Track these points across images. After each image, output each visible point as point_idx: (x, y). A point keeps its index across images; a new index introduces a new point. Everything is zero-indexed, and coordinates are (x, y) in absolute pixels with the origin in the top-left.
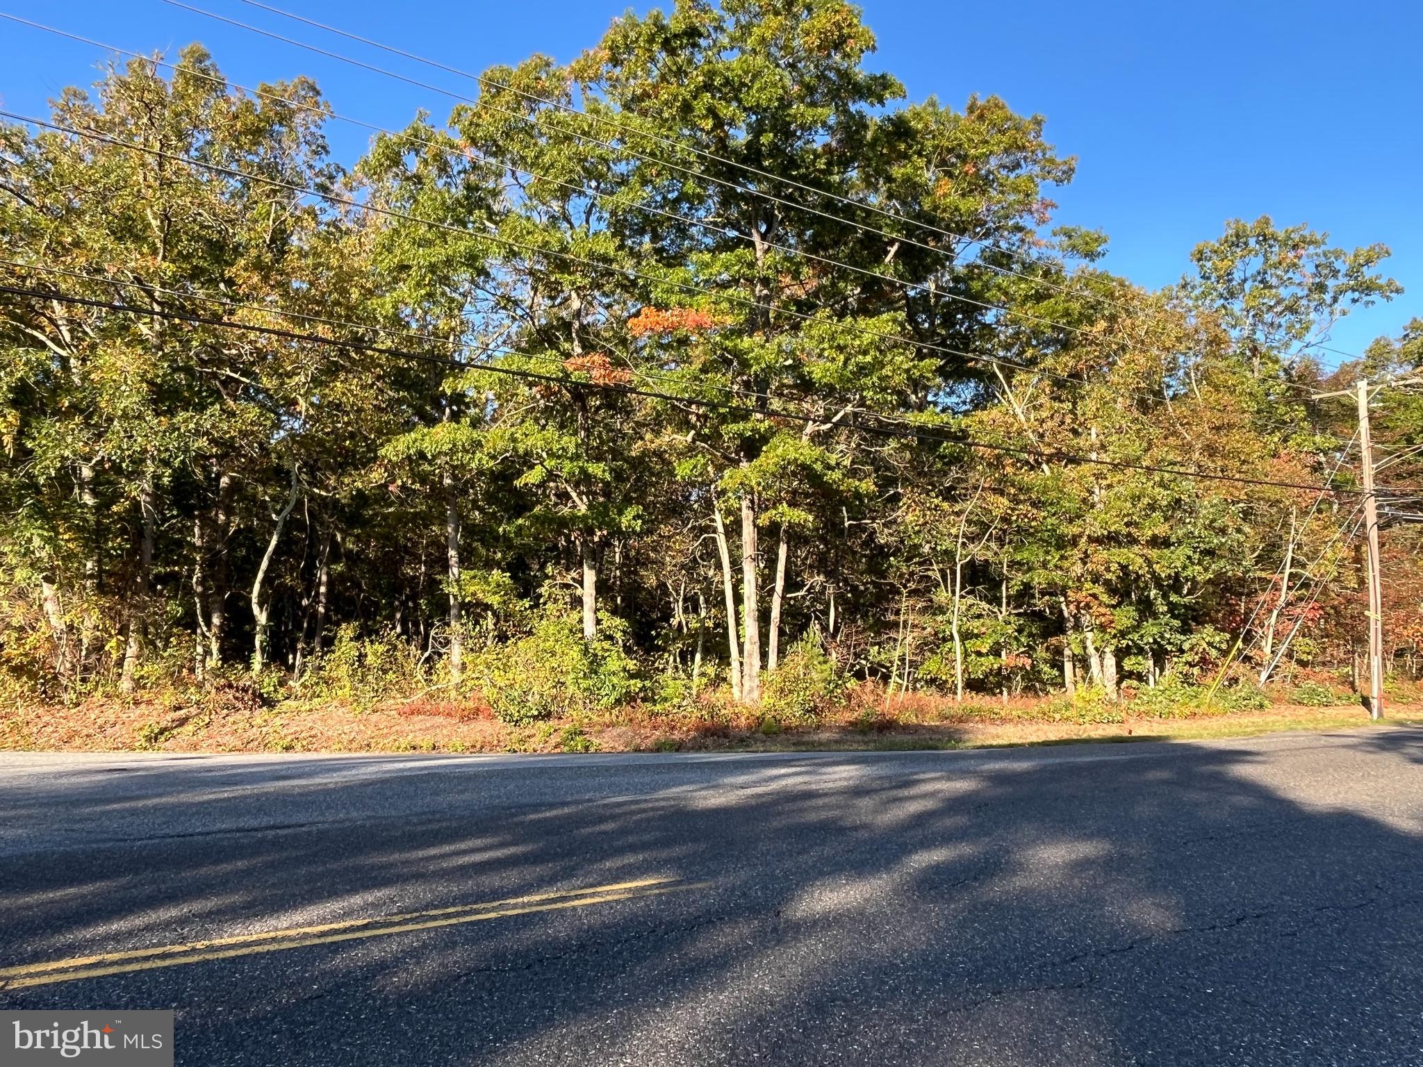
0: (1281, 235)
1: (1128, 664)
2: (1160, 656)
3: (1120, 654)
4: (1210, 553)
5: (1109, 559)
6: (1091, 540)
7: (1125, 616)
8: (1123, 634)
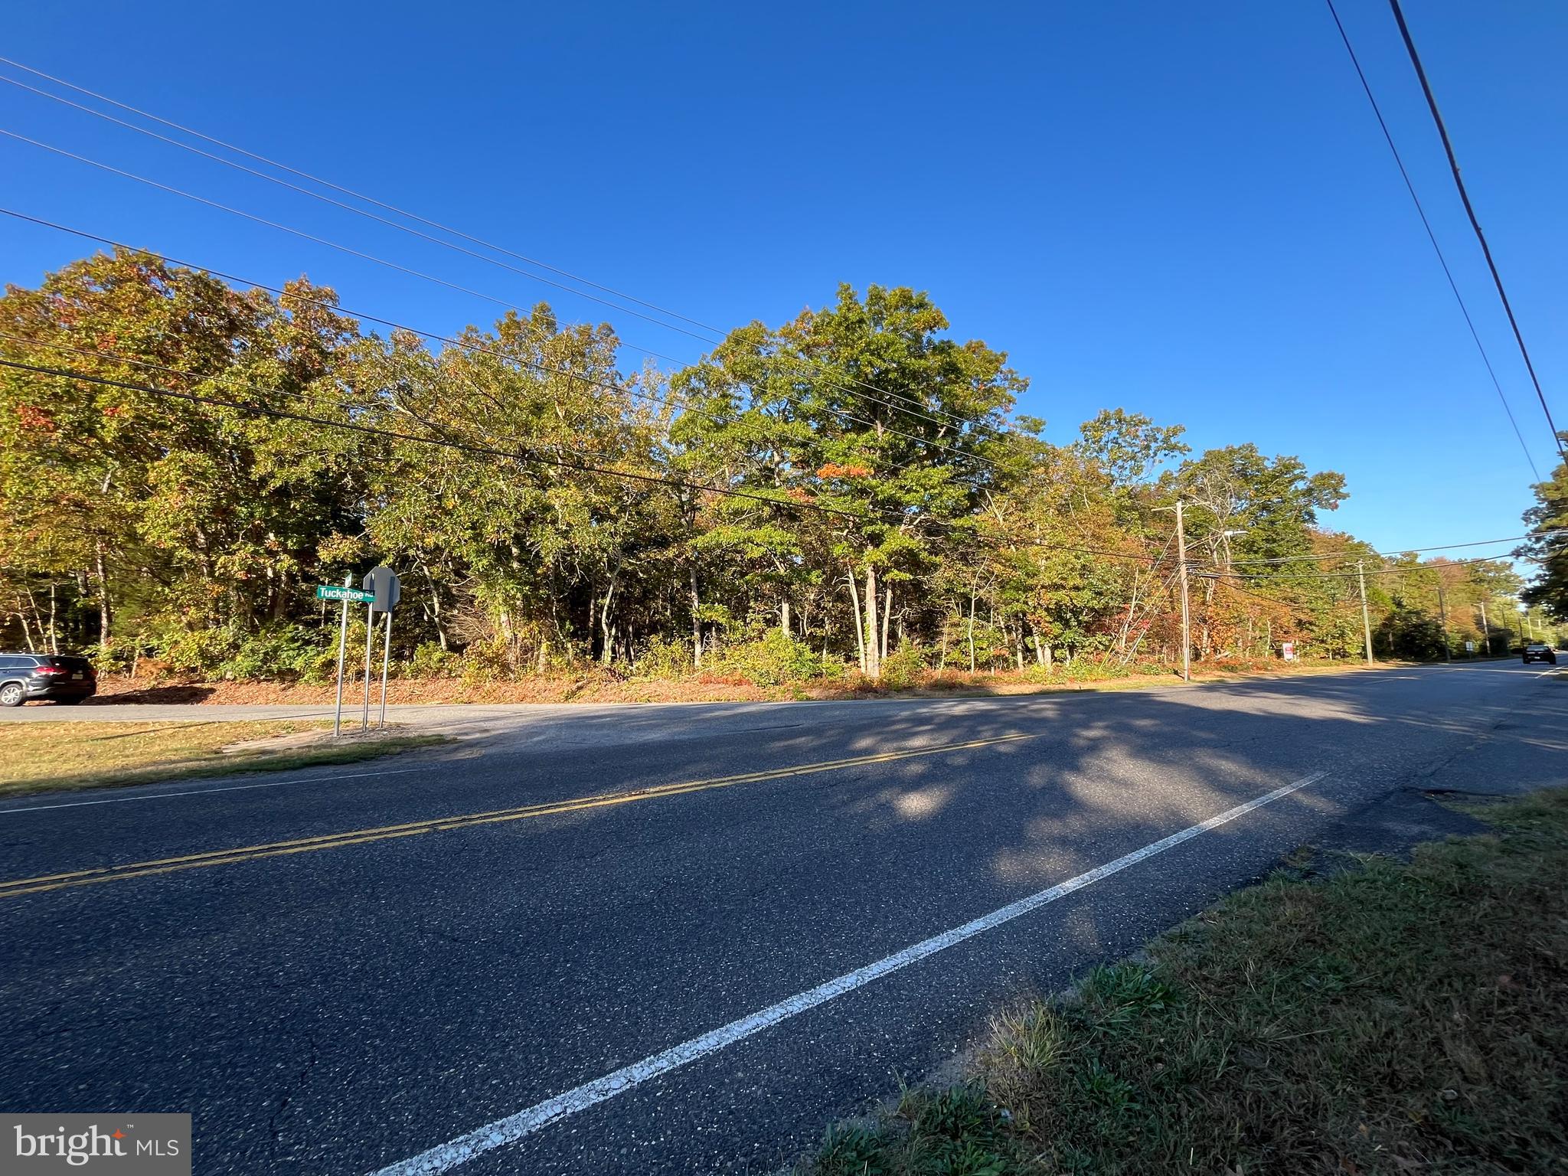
0: (1128, 419)
1: (1057, 653)
2: (1072, 648)
3: (1054, 648)
4: (1100, 594)
5: (1051, 598)
6: (1043, 587)
7: (1056, 628)
8: (1056, 637)
